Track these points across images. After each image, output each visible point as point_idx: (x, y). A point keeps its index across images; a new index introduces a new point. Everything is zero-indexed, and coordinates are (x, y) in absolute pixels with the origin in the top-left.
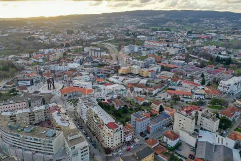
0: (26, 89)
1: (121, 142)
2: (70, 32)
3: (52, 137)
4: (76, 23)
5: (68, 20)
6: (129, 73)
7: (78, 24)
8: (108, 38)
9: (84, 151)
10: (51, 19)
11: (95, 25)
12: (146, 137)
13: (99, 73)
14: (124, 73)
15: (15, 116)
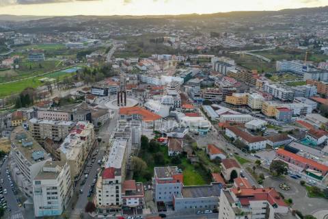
0: (93, 99)
1: (117, 204)
2: (215, 35)
3: (36, 160)
4: (233, 23)
5: (224, 19)
6: (243, 105)
7: (237, 24)
8: (267, 47)
9: (53, 193)
10: (204, 17)
11: (263, 26)
12: (163, 213)
13: (198, 96)
14: (234, 103)
15: (38, 125)
